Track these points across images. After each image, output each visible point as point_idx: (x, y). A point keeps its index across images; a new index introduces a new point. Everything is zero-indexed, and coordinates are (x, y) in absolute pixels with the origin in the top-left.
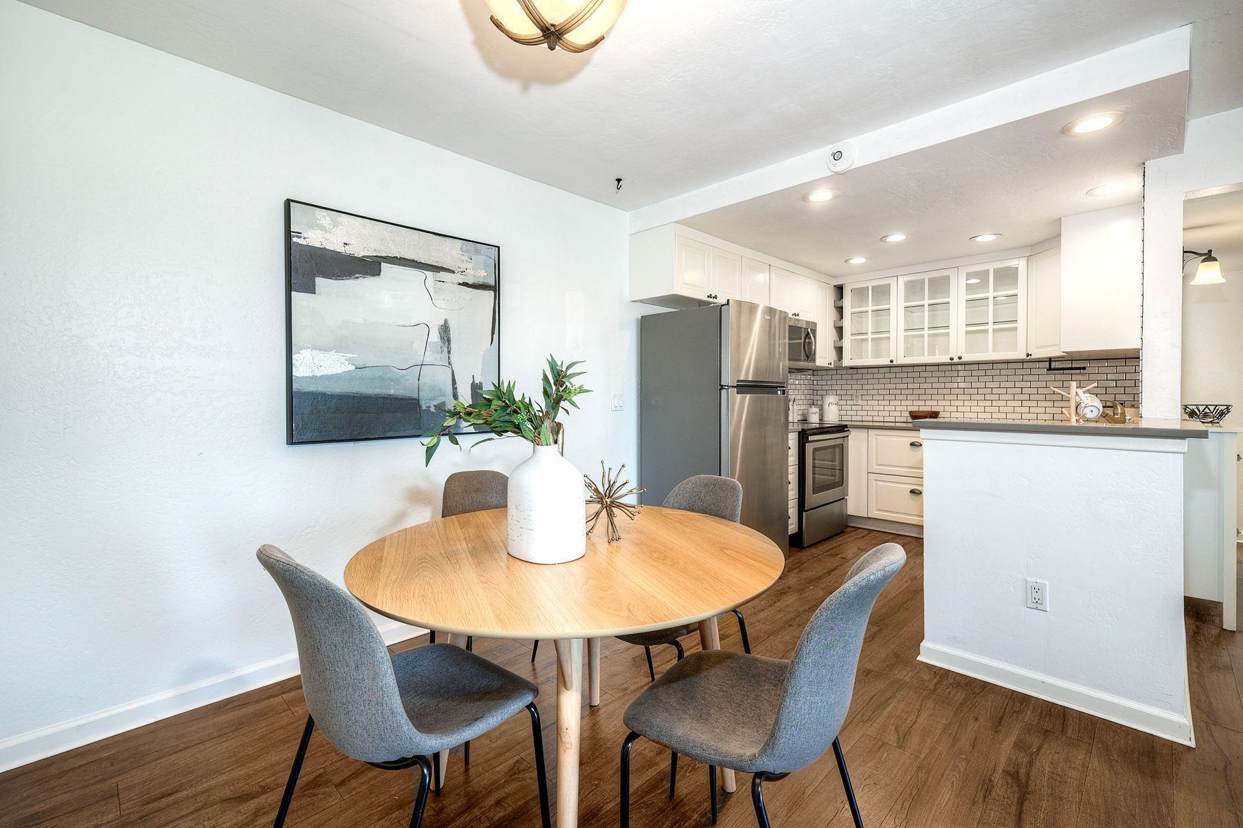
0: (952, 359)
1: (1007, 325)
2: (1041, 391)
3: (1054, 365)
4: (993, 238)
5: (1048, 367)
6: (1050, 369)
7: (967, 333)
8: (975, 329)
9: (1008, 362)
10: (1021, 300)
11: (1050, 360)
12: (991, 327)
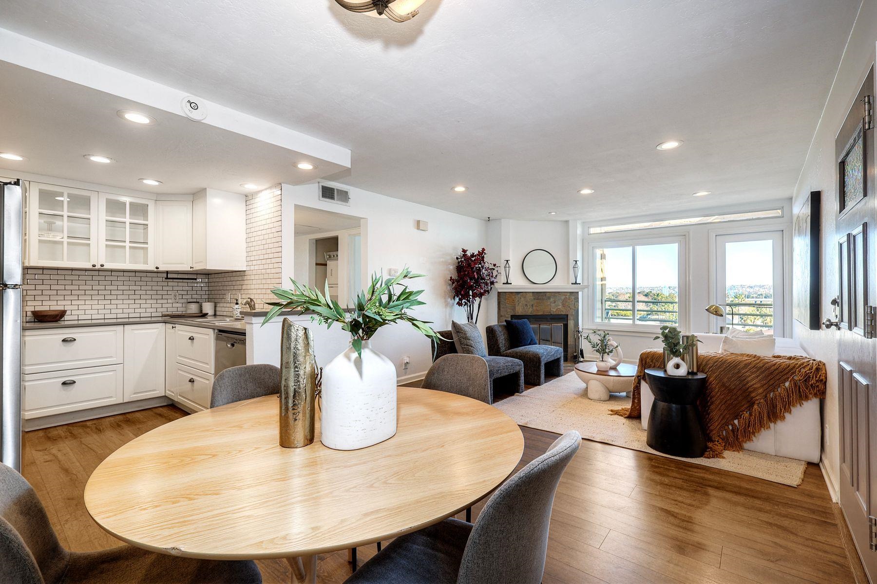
0: (94, 266)
1: (140, 245)
2: (148, 292)
3: (170, 276)
4: (157, 183)
5: (166, 276)
6: (167, 278)
7: (107, 246)
8: (113, 244)
9: (124, 271)
10: (150, 229)
11: (167, 272)
12: (127, 244)
